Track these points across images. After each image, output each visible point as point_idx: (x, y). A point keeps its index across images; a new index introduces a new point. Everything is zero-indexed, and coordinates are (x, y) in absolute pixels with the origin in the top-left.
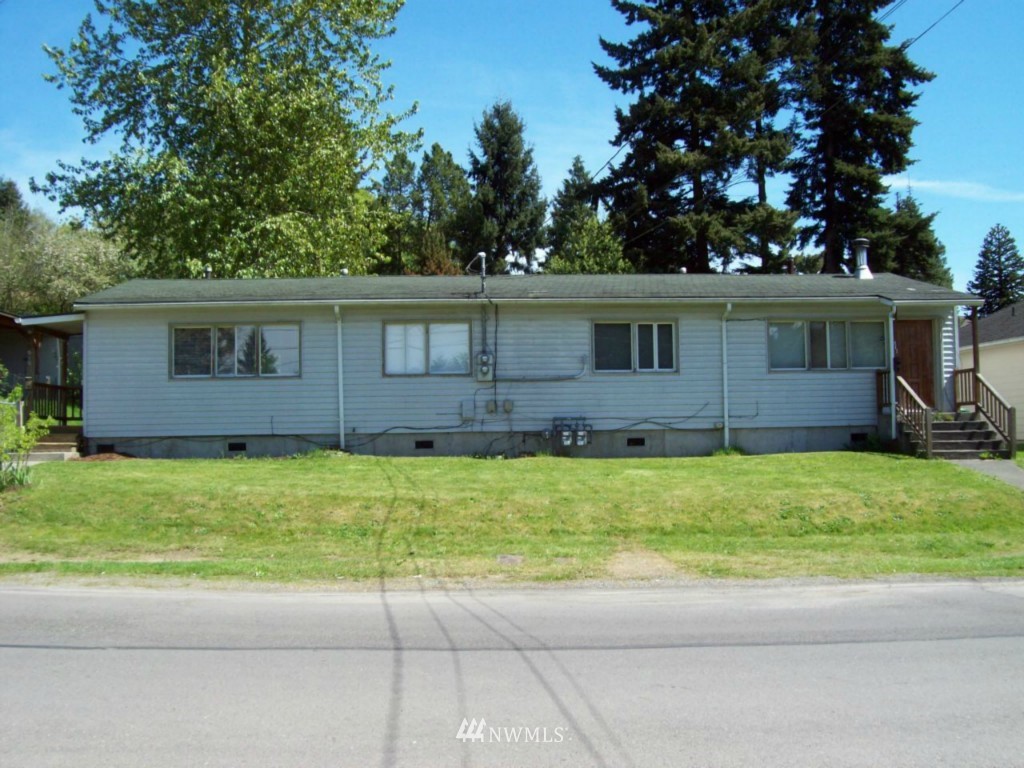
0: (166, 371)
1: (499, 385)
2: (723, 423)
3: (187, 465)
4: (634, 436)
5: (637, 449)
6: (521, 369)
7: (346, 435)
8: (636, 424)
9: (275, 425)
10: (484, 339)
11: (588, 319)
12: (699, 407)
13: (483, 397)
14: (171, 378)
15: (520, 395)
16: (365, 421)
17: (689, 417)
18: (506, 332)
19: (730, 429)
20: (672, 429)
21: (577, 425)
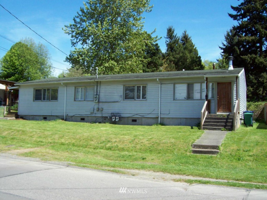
0: (33, 99)
1: (100, 103)
2: (158, 116)
4: (134, 119)
5: (134, 123)
6: (105, 99)
7: (66, 116)
8: (134, 115)
9: (52, 113)
10: (97, 91)
11: (122, 85)
12: (152, 111)
13: (96, 107)
14: (34, 101)
15: (105, 106)
16: (70, 113)
17: (149, 114)
18: (102, 89)
19: (160, 118)
20: (144, 117)
21: (117, 115)
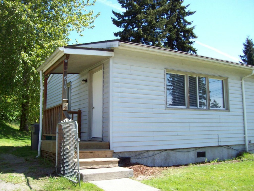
0: (164, 102)
3: (177, 170)
